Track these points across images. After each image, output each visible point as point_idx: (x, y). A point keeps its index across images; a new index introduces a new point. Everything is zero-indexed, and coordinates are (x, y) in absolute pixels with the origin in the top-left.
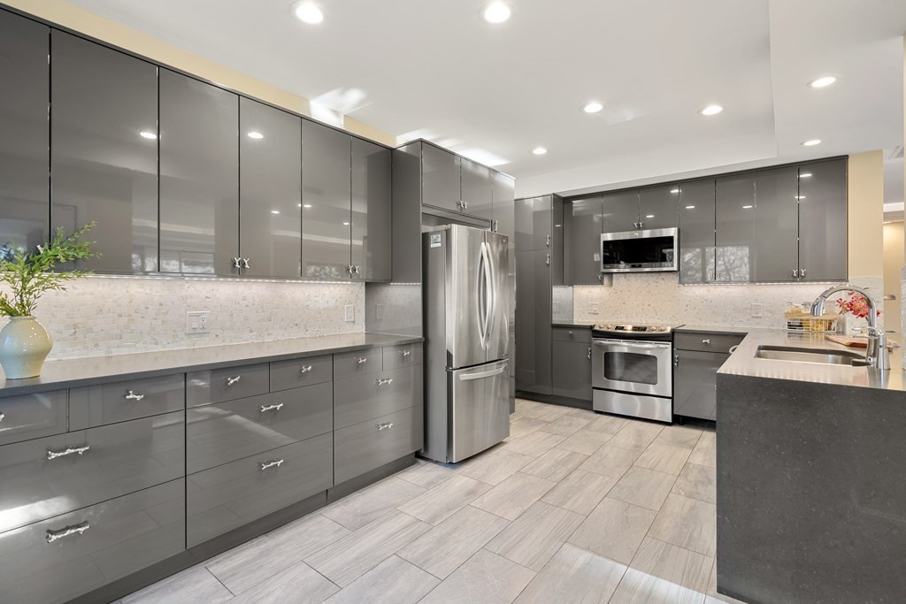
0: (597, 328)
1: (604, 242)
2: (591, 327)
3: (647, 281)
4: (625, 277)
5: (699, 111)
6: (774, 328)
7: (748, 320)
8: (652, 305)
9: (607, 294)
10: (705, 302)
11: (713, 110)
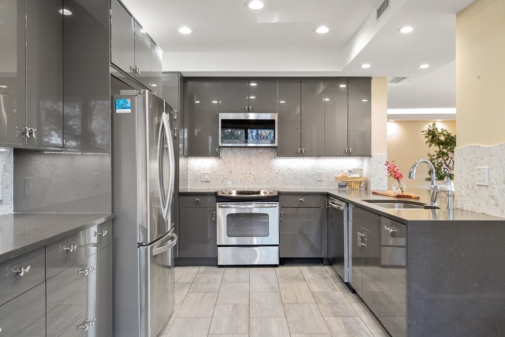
0: (220, 194)
1: (222, 120)
2: (216, 194)
3: (249, 154)
4: (232, 150)
5: (314, 30)
6: (330, 188)
7: (315, 183)
8: (252, 173)
9: (218, 164)
10: (289, 170)
11: (323, 30)
